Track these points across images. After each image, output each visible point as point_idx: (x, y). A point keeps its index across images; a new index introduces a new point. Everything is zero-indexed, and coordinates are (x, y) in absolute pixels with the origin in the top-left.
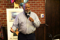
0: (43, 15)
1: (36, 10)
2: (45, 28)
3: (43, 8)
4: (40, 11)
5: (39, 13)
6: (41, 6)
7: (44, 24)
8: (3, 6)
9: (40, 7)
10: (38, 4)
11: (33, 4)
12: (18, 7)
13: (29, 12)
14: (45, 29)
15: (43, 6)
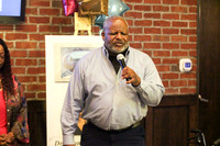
0: (189, 61)
1: (162, 43)
2: (193, 108)
3: (188, 36)
4: (177, 46)
5: (175, 54)
6: (180, 28)
7: (190, 96)
8: (38, 25)
9: (177, 32)
10: (171, 21)
11: (153, 20)
12: (89, 29)
13: (123, 49)
14: (194, 115)
15: (188, 27)
